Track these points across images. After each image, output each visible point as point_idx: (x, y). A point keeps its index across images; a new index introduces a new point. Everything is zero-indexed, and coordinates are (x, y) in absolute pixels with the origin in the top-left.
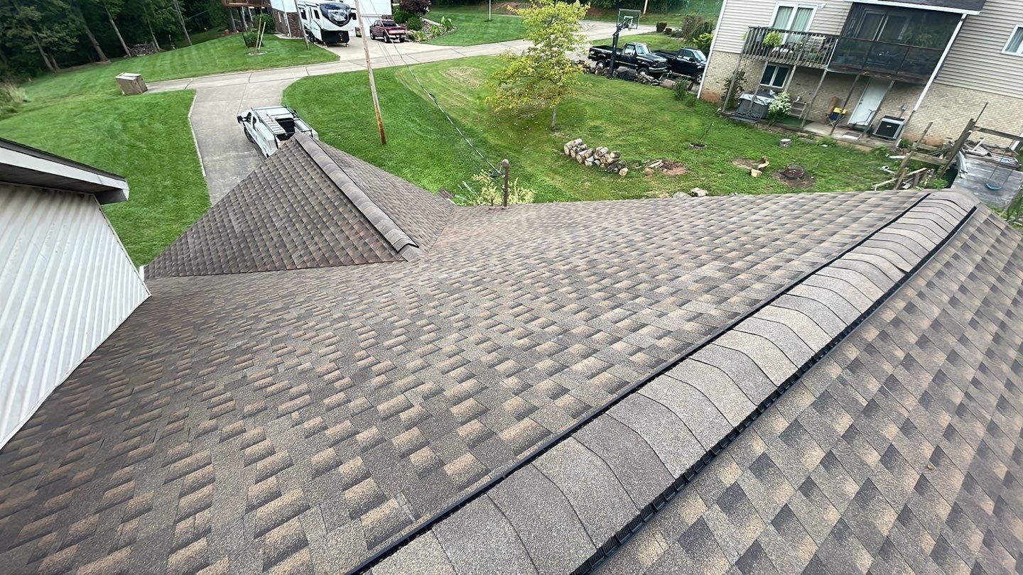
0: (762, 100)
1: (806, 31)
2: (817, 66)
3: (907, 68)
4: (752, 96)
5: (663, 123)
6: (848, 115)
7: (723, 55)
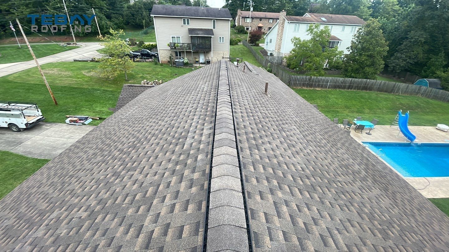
0: (181, 60)
1: (181, 43)
2: (190, 51)
3: (207, 48)
4: (178, 60)
5: (160, 71)
6: (199, 61)
7: (162, 50)
